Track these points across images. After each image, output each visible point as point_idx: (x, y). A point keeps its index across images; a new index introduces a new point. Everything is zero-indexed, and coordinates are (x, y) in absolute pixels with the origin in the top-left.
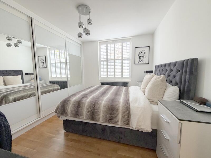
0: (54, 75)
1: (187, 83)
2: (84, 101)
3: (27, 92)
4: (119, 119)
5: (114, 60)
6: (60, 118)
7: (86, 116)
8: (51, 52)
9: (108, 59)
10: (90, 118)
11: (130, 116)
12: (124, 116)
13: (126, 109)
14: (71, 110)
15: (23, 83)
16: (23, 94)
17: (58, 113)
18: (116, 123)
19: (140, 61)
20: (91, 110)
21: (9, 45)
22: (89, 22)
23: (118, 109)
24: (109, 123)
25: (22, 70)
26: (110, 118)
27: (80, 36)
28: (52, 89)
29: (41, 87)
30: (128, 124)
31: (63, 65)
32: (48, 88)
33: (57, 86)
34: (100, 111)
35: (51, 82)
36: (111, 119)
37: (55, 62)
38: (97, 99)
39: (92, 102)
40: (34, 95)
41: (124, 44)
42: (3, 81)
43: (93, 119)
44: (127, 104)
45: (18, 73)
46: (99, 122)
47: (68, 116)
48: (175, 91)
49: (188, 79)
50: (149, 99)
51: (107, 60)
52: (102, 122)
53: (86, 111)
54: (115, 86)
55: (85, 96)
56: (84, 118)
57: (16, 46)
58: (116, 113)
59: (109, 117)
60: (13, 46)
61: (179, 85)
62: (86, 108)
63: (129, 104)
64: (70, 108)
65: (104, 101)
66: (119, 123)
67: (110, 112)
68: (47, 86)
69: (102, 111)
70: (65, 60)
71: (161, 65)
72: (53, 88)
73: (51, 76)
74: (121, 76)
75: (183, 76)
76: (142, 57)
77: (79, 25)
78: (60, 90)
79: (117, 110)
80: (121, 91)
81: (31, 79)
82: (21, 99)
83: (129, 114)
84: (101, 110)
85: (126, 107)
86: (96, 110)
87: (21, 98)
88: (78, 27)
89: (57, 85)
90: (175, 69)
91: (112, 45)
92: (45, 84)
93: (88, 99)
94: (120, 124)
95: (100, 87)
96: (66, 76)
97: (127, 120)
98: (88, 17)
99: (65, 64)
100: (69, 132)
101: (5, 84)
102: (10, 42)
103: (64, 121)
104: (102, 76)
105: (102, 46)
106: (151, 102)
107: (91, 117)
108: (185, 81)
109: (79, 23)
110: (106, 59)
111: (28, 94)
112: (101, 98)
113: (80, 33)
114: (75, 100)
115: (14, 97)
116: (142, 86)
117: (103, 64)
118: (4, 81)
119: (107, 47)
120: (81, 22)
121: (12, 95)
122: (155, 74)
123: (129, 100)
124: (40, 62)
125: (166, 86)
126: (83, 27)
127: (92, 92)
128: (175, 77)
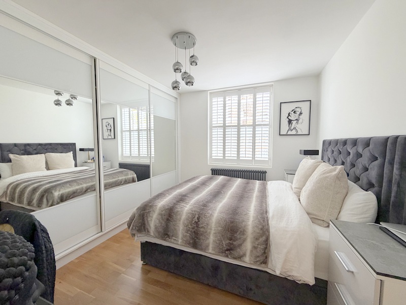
0: (127, 153)
1: (394, 188)
2: (179, 210)
3: (81, 184)
4: (246, 250)
5: (239, 126)
6: (136, 238)
7: (182, 239)
8: (123, 111)
9: (227, 125)
10: (189, 244)
11: (268, 247)
12: (256, 246)
13: (261, 232)
14: (156, 225)
15: (76, 166)
16: (75, 187)
17: (132, 228)
18: (240, 258)
19: (290, 129)
20: (193, 228)
21: (58, 103)
22: (193, 61)
23: (244, 230)
24: (227, 256)
25: (75, 144)
26: (229, 248)
27: (176, 87)
28: (122, 179)
29: (105, 175)
30: (265, 262)
31: (144, 135)
32: (116, 178)
33: (132, 175)
34: (209, 231)
35: (122, 166)
36: (229, 250)
37: (130, 129)
38: (204, 205)
39: (195, 211)
40: (93, 189)
41: (259, 95)
42: (45, 162)
43: (195, 245)
44: (264, 221)
45: (69, 147)
46: (207, 252)
47: (149, 235)
48: (366, 203)
49: (396, 179)
50: (308, 214)
51: (224, 127)
52: (213, 254)
53: (182, 230)
54: (240, 179)
55: (182, 199)
56: (179, 243)
57: (68, 104)
58: (240, 238)
59: (226, 245)
60: (63, 104)
61: (376, 189)
62: (184, 223)
63: (268, 220)
64: (153, 221)
65: (218, 211)
66: (247, 259)
67: (229, 235)
68: (115, 173)
69: (213, 232)
70: (147, 126)
71: (337, 142)
72: (124, 177)
73: (122, 154)
74: (251, 159)
75: (386, 171)
76: (296, 121)
77: (176, 68)
78: (137, 182)
79: (243, 232)
80: (250, 190)
81: (89, 159)
82: (71, 197)
83: (267, 242)
84: (211, 229)
85: (260, 227)
86: (202, 230)
87: (71, 195)
88: (173, 71)
89: (132, 172)
90: (366, 154)
91: (235, 98)
92: (111, 168)
93: (188, 206)
94: (247, 262)
95: (210, 179)
96: (148, 154)
97: (262, 255)
98: (191, 52)
99: (147, 132)
100: (151, 265)
101: (48, 168)
102: (60, 98)
103: (142, 244)
104: (213, 157)
105: (214, 100)
106: (314, 219)
107: (191, 241)
108: (390, 181)
109: (175, 65)
110: (222, 125)
111: (82, 188)
112: (211, 205)
113: (176, 82)
114: (164, 206)
115: (61, 193)
116: (294, 182)
117: (217, 134)
118: (47, 163)
119: (225, 101)
120: (178, 62)
121: (58, 189)
122: (322, 160)
123: (266, 212)
124: (105, 128)
125: (348, 189)
126: (181, 72)
127: (194, 190)
128: (366, 169)
